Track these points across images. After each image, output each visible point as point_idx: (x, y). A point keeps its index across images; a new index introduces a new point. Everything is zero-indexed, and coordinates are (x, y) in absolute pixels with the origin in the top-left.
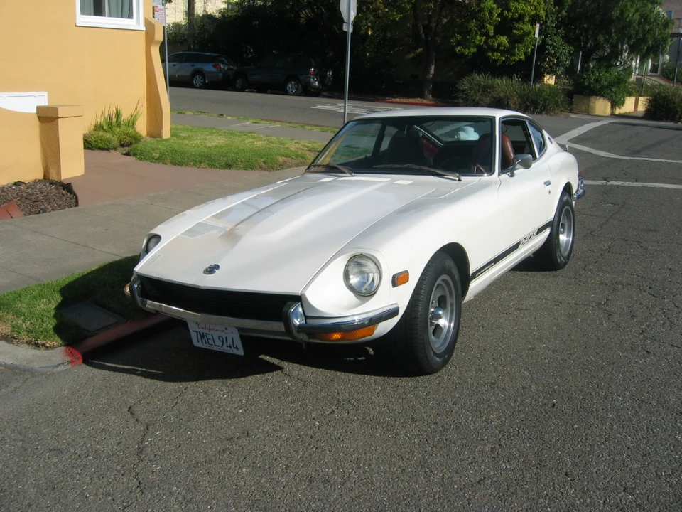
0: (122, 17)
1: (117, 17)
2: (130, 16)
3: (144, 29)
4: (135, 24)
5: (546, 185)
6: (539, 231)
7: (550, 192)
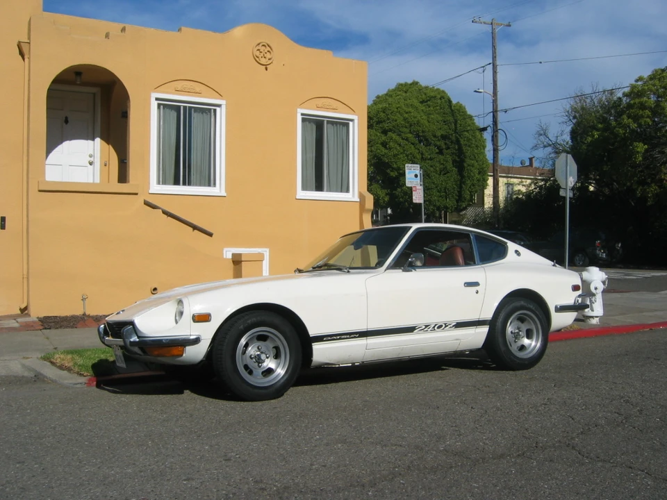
0: (341, 192)
1: (337, 191)
2: (348, 191)
3: (358, 200)
4: (351, 196)
5: (469, 284)
6: (460, 325)
7: (477, 292)
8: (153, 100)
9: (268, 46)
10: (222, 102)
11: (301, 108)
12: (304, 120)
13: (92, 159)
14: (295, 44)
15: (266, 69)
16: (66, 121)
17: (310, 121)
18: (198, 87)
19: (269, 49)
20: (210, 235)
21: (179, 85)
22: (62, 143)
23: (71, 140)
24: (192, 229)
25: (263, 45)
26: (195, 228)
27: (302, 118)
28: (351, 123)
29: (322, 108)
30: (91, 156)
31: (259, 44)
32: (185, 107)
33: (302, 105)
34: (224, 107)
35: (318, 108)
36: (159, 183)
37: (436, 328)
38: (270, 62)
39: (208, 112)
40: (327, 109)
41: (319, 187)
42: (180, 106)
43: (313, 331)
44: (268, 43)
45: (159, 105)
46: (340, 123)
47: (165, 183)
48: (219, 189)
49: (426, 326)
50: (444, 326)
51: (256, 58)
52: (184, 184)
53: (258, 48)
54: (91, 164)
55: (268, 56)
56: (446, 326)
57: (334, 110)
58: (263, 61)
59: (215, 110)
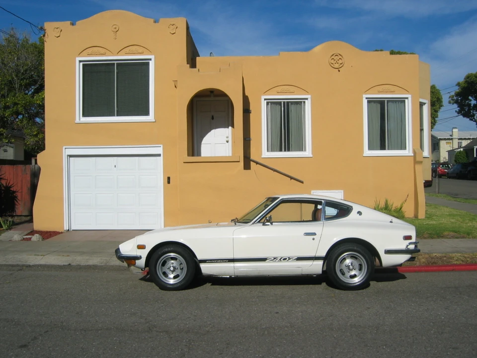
0: (401, 149)
2: (405, 148)
3: (413, 155)
4: (407, 152)
5: (307, 234)
6: (299, 259)
7: (313, 239)
8: (263, 100)
9: (340, 55)
10: (309, 96)
11: (366, 94)
12: (369, 102)
13: (228, 139)
14: (360, 51)
15: (339, 71)
16: (213, 118)
17: (374, 102)
18: (292, 89)
19: (341, 57)
20: (302, 182)
21: (279, 89)
22: (210, 131)
23: (215, 128)
24: (290, 179)
25: (336, 55)
26: (292, 178)
27: (368, 101)
28: (406, 100)
29: (382, 92)
30: (227, 137)
31: (333, 55)
32: (284, 102)
33: (366, 92)
34: (309, 100)
35: (379, 92)
36: (268, 151)
37: (282, 260)
38: (341, 65)
39: (299, 103)
40: (387, 92)
41: (383, 147)
42: (281, 102)
43: (199, 257)
44: (340, 53)
45: (268, 103)
46: (398, 101)
47: (272, 150)
48: (308, 153)
49: (275, 258)
50: (288, 259)
51: (331, 65)
52: (285, 151)
53: (332, 57)
54: (227, 142)
55: (340, 61)
56: (289, 259)
57: (393, 92)
58: (337, 66)
59: (304, 102)
